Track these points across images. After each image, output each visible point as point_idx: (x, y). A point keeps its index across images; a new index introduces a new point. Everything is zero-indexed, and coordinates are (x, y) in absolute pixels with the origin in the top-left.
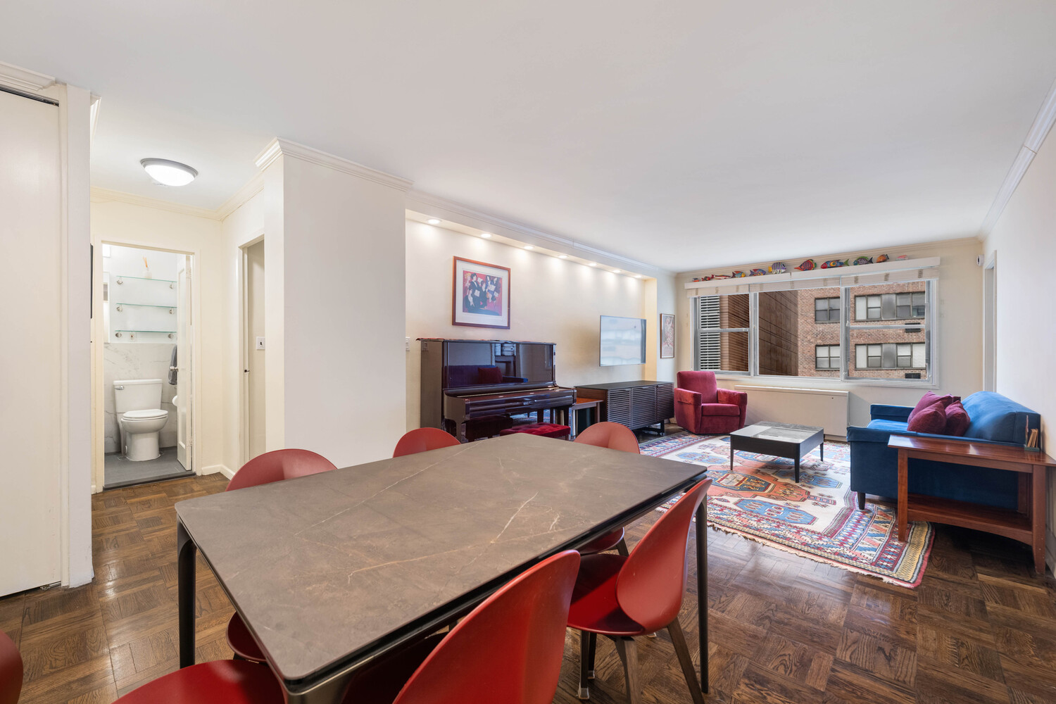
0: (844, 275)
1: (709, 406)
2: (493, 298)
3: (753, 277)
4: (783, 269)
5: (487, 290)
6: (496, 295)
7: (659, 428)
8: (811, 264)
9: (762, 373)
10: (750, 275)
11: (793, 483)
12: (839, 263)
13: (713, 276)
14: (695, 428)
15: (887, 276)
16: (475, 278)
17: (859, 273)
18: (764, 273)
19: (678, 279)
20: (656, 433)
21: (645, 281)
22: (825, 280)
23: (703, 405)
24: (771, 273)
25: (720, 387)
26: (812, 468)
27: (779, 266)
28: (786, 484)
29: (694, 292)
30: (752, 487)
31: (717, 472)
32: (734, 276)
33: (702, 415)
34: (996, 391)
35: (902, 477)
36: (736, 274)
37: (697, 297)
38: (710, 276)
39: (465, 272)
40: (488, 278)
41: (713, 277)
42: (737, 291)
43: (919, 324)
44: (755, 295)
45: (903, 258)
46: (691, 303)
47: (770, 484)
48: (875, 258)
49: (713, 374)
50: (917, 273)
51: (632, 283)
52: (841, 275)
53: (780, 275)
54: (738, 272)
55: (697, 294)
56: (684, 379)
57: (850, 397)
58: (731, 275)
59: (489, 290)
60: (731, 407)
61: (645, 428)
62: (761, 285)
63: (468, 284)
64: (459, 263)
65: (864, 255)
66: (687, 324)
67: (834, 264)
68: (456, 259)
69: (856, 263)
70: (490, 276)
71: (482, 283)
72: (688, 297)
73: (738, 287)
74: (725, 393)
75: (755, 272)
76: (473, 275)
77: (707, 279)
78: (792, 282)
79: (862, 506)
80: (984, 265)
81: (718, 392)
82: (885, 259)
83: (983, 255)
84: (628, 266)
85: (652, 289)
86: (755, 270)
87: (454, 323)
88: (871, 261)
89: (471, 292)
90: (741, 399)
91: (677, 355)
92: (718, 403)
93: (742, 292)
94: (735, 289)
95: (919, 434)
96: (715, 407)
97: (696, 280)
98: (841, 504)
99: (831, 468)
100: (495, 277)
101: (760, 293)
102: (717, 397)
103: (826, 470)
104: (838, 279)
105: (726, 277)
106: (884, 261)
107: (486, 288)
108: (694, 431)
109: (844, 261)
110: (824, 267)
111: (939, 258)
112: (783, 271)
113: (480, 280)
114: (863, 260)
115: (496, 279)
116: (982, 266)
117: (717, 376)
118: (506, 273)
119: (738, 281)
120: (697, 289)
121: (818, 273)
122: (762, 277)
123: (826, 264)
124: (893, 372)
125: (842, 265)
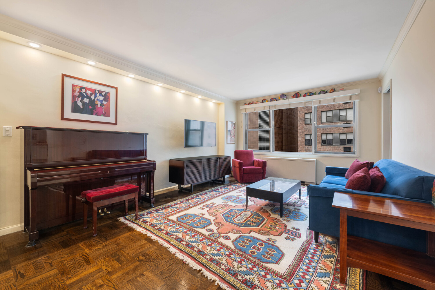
0: (314, 100)
1: (247, 168)
2: (102, 105)
4: (285, 97)
5: (96, 99)
6: (105, 103)
7: (222, 180)
8: (299, 94)
9: (276, 150)
10: (270, 101)
11: (279, 218)
12: (311, 94)
13: (253, 102)
14: (240, 180)
15: (334, 99)
16: (84, 91)
17: (321, 99)
18: (276, 100)
19: (237, 104)
20: (221, 183)
21: (219, 104)
22: (305, 102)
23: (244, 167)
24: (280, 100)
25: (255, 158)
26: (294, 204)
27: (284, 96)
28: (274, 219)
29: (244, 110)
30: (253, 222)
31: (237, 210)
32: (263, 102)
33: (243, 173)
34: (391, 159)
35: (343, 231)
36: (264, 101)
37: (246, 113)
38: (252, 102)
39: (73, 86)
40: (97, 92)
42: (264, 109)
43: (350, 123)
44: (273, 111)
45: (342, 90)
46: (243, 116)
47: (265, 219)
48: (329, 90)
49: (252, 152)
50: (349, 98)
51: (211, 105)
52: (312, 100)
53: (284, 100)
54: (264, 100)
55: (246, 111)
56: (238, 154)
57: (317, 162)
58: (262, 101)
59: (97, 100)
60: (258, 169)
61: (216, 180)
62: (275, 106)
63: (77, 94)
64: (66, 79)
65: (323, 89)
66: (242, 127)
67: (309, 94)
68: (63, 76)
69: (320, 93)
70: (99, 91)
71: (91, 94)
72: (242, 113)
73: (264, 107)
74: (257, 161)
75: (272, 100)
76: (81, 88)
77: (250, 104)
78: (290, 104)
79: (317, 240)
80: (382, 92)
81: (254, 160)
82: (333, 91)
83: (382, 87)
84: (207, 95)
85: (222, 108)
86: (272, 98)
87: (63, 118)
88: (327, 92)
89: (80, 99)
90: (264, 164)
91: (237, 142)
92: (254, 166)
93: (267, 109)
94: (263, 108)
95: (354, 191)
96: (250, 168)
97: (245, 104)
98: (304, 237)
99: (304, 204)
100: (103, 92)
101: (275, 110)
102: (253, 164)
103: (301, 206)
104: (311, 102)
105: (259, 102)
106: (333, 92)
107: (95, 97)
108: (239, 181)
109: (314, 93)
110: (305, 96)
111: (359, 89)
112: (285, 98)
113: (89, 92)
114: (323, 92)
115: (104, 93)
116: (381, 92)
117: (254, 152)
118: (114, 90)
119: (265, 104)
120: (246, 109)
121: (301, 99)
122: (276, 102)
123: (305, 94)
124: (338, 147)
125: (313, 94)
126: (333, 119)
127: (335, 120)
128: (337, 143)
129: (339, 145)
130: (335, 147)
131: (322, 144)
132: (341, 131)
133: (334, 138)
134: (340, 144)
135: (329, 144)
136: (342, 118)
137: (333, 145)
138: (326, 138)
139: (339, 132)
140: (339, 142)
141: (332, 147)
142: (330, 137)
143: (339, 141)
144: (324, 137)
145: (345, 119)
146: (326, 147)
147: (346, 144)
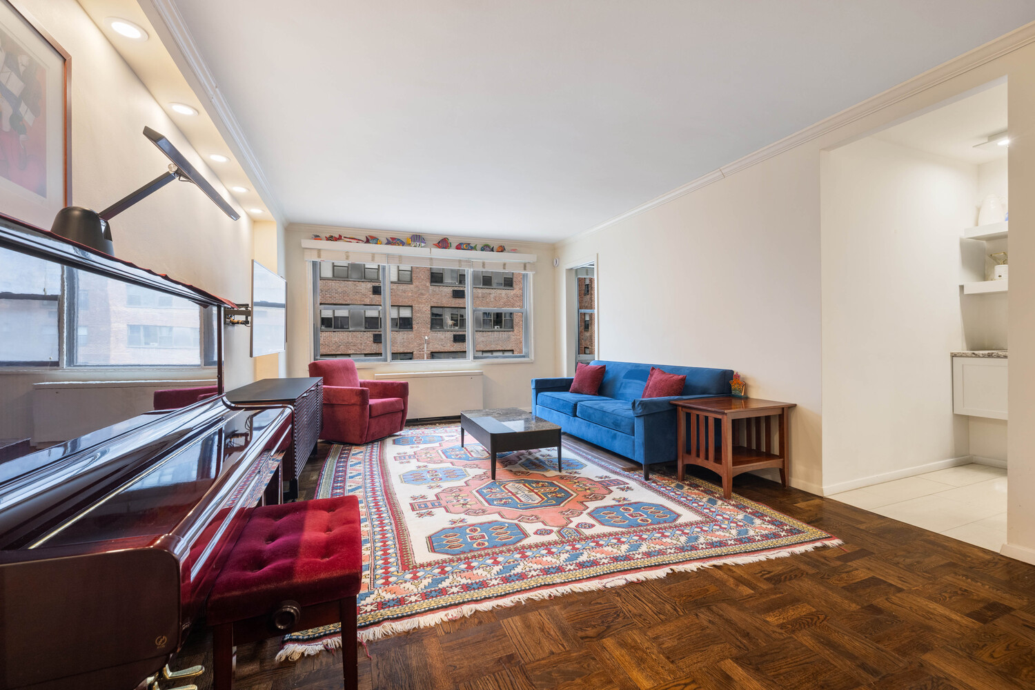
0: (473, 259)
3: (389, 247)
4: (423, 242)
8: (447, 242)
10: (386, 244)
12: (470, 247)
13: (340, 236)
15: (504, 264)
17: (484, 259)
18: (403, 244)
19: (293, 230)
22: (460, 261)
24: (409, 245)
27: (420, 238)
29: (315, 253)
32: (368, 241)
36: (370, 240)
37: (320, 260)
38: (337, 236)
41: (340, 238)
42: (373, 260)
45: (514, 251)
46: (309, 267)
48: (495, 248)
50: (523, 265)
53: (419, 248)
54: (373, 238)
55: (319, 256)
58: (365, 240)
62: (401, 257)
65: (489, 243)
67: (466, 246)
69: (483, 249)
72: (304, 257)
73: (373, 256)
75: (392, 241)
77: (331, 238)
78: (431, 259)
81: (362, 383)
82: (502, 249)
86: (393, 239)
88: (492, 250)
90: (400, 390)
91: (289, 338)
93: (379, 262)
94: (370, 258)
97: (317, 237)
101: (398, 268)
104: (467, 262)
105: (359, 240)
106: (501, 252)
109: (473, 246)
110: (459, 247)
111: (535, 256)
112: (423, 245)
114: (488, 247)
119: (371, 247)
120: (319, 250)
121: (451, 253)
122: (400, 248)
123: (460, 244)
124: (361, 333)
125: (472, 248)
126: (349, 272)
127: (354, 275)
128: (358, 325)
129: (363, 329)
130: (354, 333)
131: (323, 328)
132: (367, 301)
133: (352, 315)
134: (366, 328)
135: (341, 328)
136: (369, 274)
137: (351, 329)
138: (332, 314)
139: (363, 303)
140: (364, 324)
141: (346, 333)
142: (342, 312)
143: (364, 321)
144: (327, 313)
145: (376, 277)
146: (332, 334)
147: (378, 328)
